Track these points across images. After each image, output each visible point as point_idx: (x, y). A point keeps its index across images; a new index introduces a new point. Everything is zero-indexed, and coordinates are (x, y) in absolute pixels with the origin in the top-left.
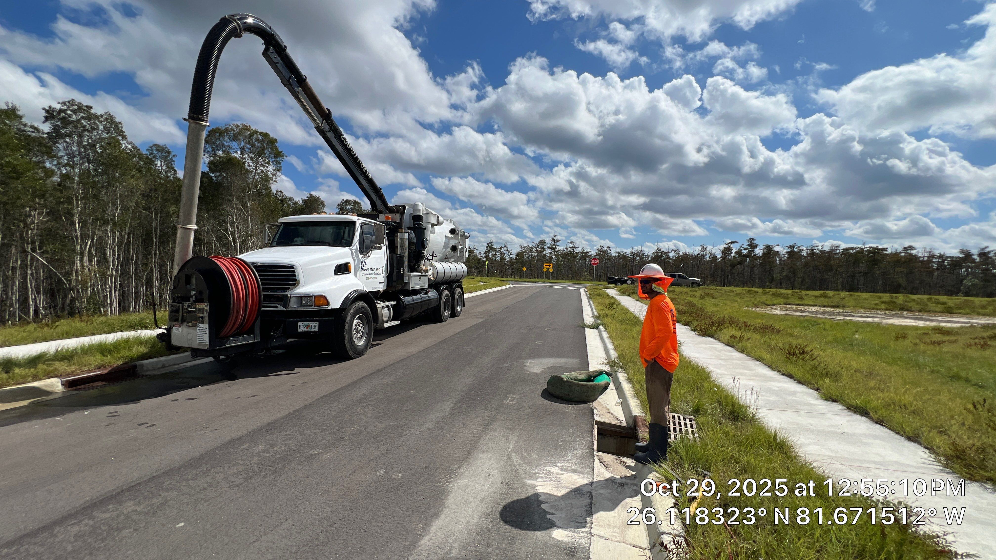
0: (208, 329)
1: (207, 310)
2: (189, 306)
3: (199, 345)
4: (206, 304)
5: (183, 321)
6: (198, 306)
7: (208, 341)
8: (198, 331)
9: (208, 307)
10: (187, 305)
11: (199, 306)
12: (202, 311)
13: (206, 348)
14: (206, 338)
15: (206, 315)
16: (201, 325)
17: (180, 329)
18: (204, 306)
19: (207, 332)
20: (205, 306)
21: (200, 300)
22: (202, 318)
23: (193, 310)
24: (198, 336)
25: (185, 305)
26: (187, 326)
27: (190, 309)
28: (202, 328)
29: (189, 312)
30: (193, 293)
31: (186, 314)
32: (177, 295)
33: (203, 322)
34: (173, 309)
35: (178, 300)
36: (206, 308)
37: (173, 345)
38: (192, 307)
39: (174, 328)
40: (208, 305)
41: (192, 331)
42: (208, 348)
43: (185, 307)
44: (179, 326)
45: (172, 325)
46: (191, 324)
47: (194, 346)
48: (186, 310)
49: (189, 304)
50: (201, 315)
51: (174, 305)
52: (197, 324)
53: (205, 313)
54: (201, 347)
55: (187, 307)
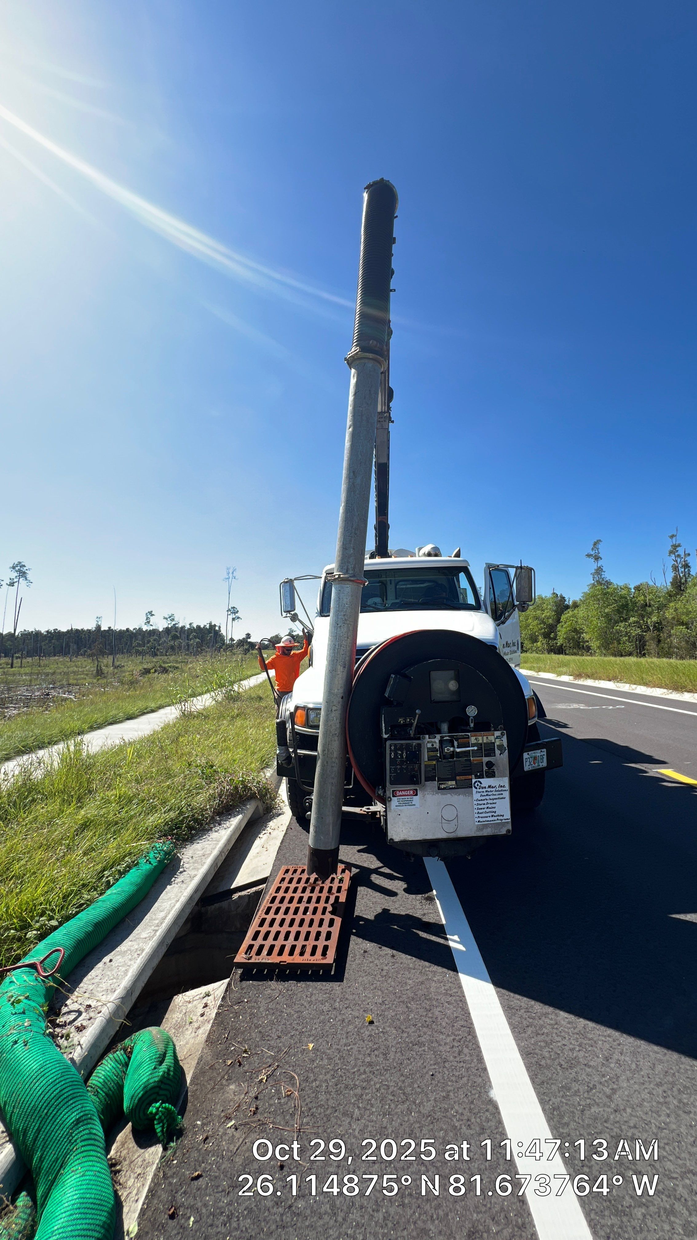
0: (507, 787)
1: (501, 747)
2: (441, 742)
3: (481, 828)
4: (497, 733)
5: (430, 778)
6: (473, 740)
7: (507, 815)
8: (476, 796)
9: (505, 739)
10: (437, 739)
11: (483, 738)
12: (489, 749)
13: (503, 831)
14: (504, 809)
15: (502, 759)
16: (486, 782)
17: (416, 800)
18: (492, 738)
19: (507, 795)
20: (497, 738)
21: (483, 726)
22: (490, 764)
23: (458, 750)
24: (476, 807)
25: (431, 742)
26: (439, 788)
27: (448, 749)
28: (489, 787)
29: (444, 756)
30: (472, 711)
31: (434, 762)
32: (401, 720)
33: (491, 775)
34: (401, 755)
35: (412, 733)
36: (498, 742)
37: (392, 839)
38: (456, 743)
39: (395, 800)
40: (502, 734)
41: (457, 799)
42: (508, 831)
43: (429, 745)
44: (412, 792)
45: (389, 793)
46: (454, 783)
47: (463, 833)
48: (432, 754)
49: (442, 737)
50: (485, 759)
51: (402, 744)
52: (474, 781)
53: (497, 752)
54: (487, 832)
55: (437, 746)
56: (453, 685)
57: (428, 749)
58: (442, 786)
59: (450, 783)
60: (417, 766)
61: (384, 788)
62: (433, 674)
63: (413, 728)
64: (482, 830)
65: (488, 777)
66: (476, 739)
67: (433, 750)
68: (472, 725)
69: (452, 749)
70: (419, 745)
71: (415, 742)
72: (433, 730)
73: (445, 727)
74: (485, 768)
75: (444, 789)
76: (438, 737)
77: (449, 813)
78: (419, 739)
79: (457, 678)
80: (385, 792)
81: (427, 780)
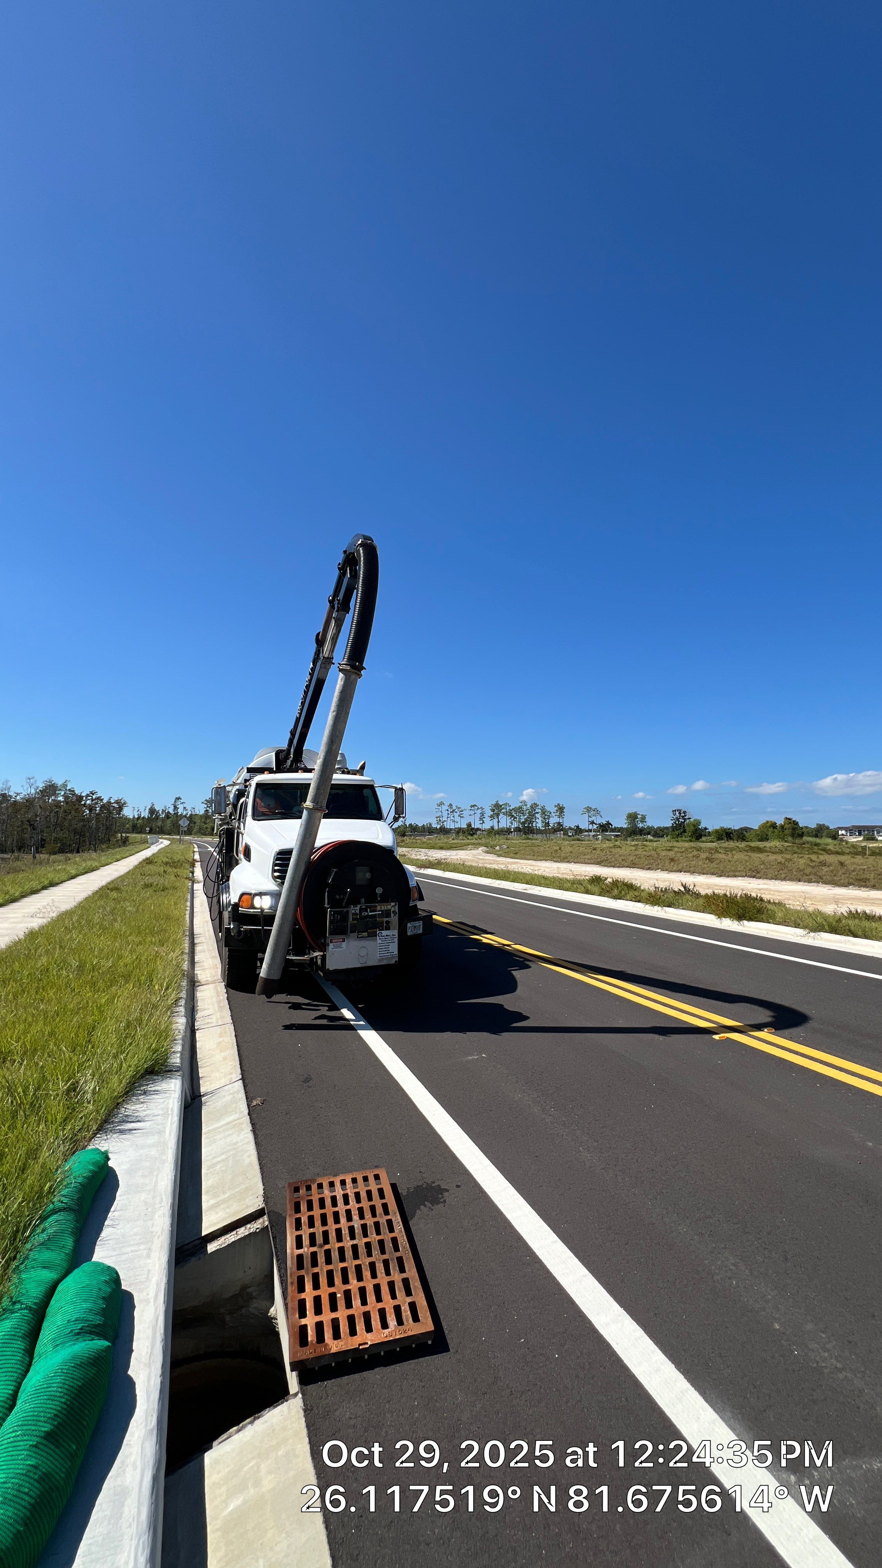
0: (397, 936)
1: (394, 912)
2: (361, 909)
3: (379, 960)
4: (393, 904)
6: (379, 908)
7: (396, 952)
8: (379, 941)
9: (397, 907)
10: (358, 908)
11: (384, 907)
12: (387, 914)
13: (393, 962)
14: (394, 948)
15: (394, 919)
16: (384, 933)
17: (344, 944)
18: (389, 907)
19: (396, 940)
20: (393, 907)
21: (385, 899)
22: (388, 922)
23: (370, 914)
24: (378, 948)
25: (354, 909)
26: (358, 937)
27: (364, 914)
28: (387, 936)
29: (362, 918)
30: (379, 891)
31: (356, 922)
32: (338, 897)
33: (388, 928)
34: (337, 917)
35: (344, 904)
36: (393, 909)
37: (328, 969)
38: (369, 910)
39: (331, 945)
40: (396, 905)
41: (368, 944)
42: (396, 961)
43: (353, 911)
44: (341, 940)
45: (328, 941)
46: (366, 933)
47: (370, 963)
48: (355, 917)
49: (361, 907)
50: (385, 919)
51: (337, 911)
52: (378, 932)
53: (392, 915)
54: (384, 963)
55: (358, 912)
56: (368, 875)
57: (353, 913)
58: (360, 936)
59: (364, 934)
60: (345, 924)
61: (325, 937)
62: (359, 869)
63: (345, 901)
64: (381, 961)
65: (386, 930)
66: (381, 907)
67: (355, 914)
68: (379, 899)
69: (366, 914)
70: (348, 912)
71: (345, 910)
72: (356, 902)
73: (363, 900)
74: (385, 925)
75: (361, 937)
76: (359, 906)
77: (363, 952)
78: (347, 908)
79: (371, 871)
80: (325, 940)
81: (352, 932)
